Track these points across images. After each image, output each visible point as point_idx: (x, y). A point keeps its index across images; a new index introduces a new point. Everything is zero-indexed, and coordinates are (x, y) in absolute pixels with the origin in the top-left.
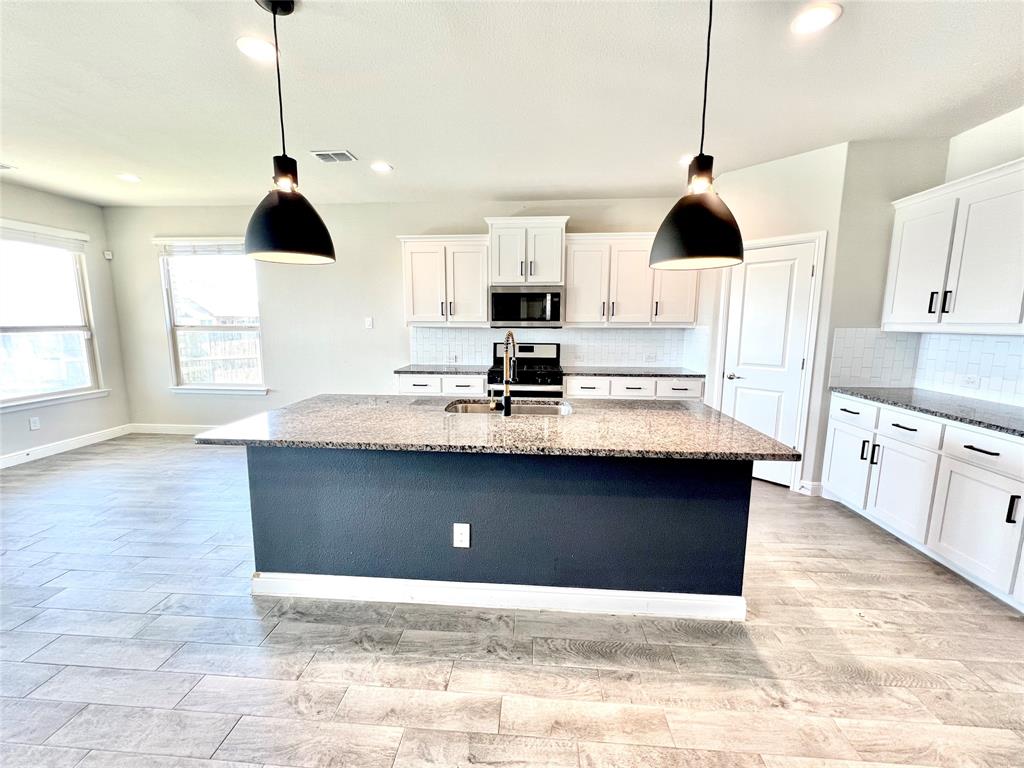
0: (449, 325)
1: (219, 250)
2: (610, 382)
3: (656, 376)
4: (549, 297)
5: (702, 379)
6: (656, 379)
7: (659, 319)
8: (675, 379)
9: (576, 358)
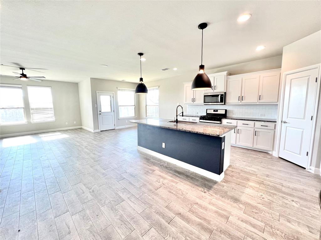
0: (194, 104)
1: (153, 89)
2: (237, 122)
3: (254, 121)
4: (220, 96)
5: (275, 123)
6: (254, 122)
7: (261, 101)
8: (263, 122)
9: (233, 114)
